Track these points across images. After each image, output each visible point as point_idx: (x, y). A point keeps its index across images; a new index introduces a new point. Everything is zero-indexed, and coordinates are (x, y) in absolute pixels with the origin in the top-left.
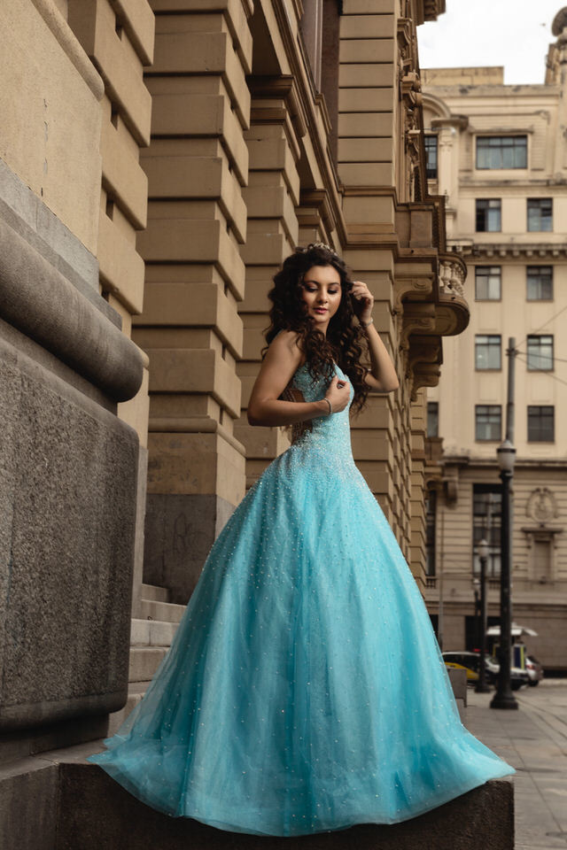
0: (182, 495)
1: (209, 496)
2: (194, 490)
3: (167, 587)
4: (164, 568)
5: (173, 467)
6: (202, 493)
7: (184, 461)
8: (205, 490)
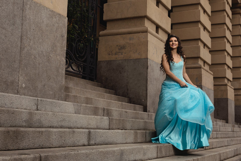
0: (134, 59)
1: (145, 59)
2: (139, 57)
3: (129, 97)
4: (128, 90)
5: (130, 48)
6: (142, 57)
7: (135, 45)
8: (143, 56)
